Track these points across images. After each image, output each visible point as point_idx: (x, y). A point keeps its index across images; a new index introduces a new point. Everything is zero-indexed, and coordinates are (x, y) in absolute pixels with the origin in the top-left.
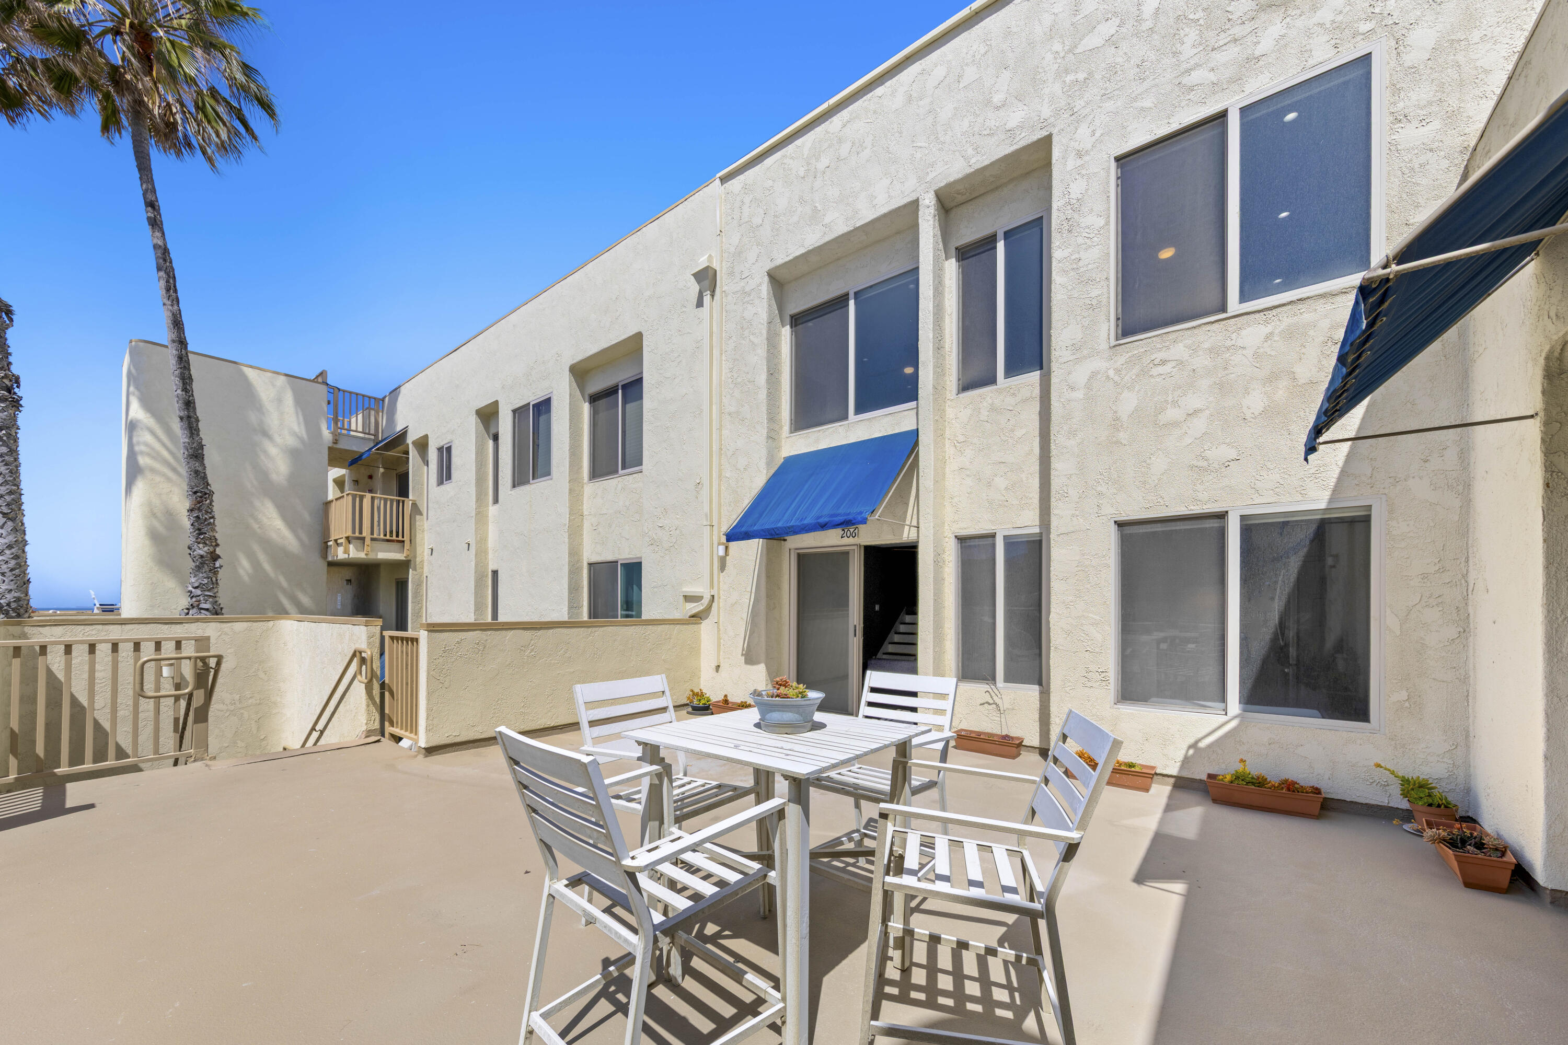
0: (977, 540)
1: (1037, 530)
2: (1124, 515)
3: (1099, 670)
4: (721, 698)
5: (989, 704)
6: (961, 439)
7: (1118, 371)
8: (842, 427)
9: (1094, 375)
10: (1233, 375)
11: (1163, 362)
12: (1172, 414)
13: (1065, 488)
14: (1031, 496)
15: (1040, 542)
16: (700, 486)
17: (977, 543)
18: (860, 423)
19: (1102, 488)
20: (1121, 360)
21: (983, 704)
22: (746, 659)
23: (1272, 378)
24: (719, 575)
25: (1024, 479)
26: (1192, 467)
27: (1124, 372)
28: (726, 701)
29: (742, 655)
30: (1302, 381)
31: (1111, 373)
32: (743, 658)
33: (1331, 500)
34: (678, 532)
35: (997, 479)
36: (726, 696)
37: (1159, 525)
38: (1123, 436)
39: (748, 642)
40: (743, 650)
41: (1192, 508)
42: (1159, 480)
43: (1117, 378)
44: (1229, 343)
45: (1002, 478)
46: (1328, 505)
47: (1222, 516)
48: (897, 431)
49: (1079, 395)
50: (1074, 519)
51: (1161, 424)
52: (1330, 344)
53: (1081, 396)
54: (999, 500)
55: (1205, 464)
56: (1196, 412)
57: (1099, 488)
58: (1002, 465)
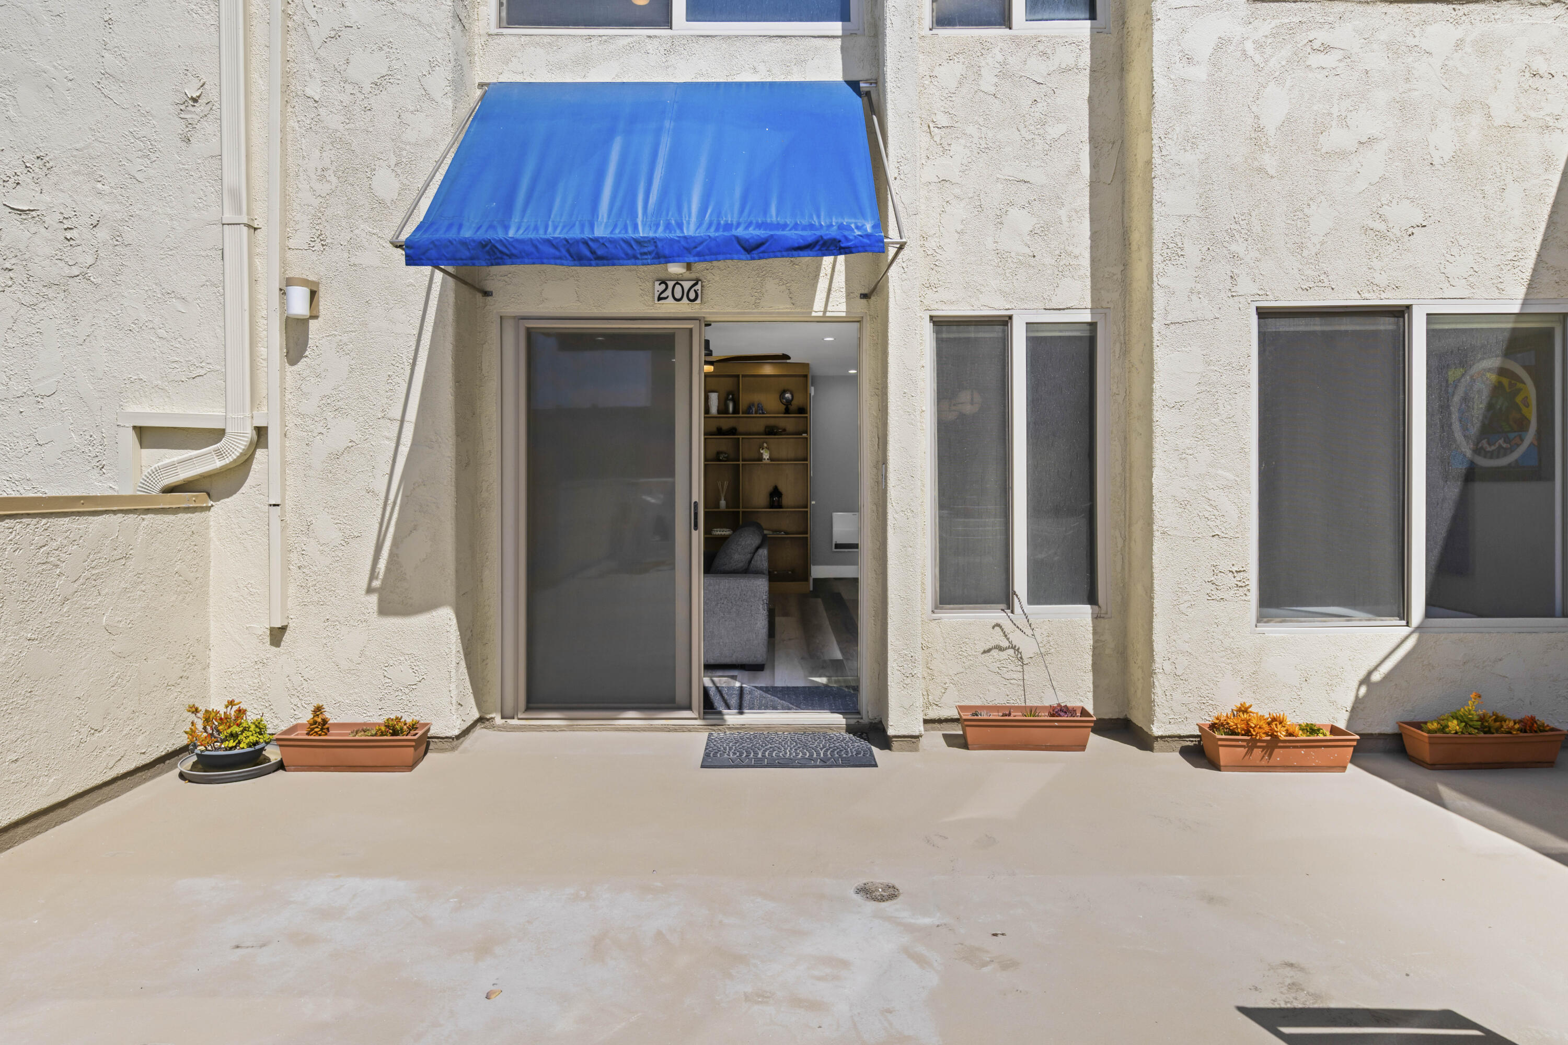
0: (972, 328)
1: (1086, 317)
2: (1271, 297)
3: (1234, 569)
4: (306, 717)
5: (1000, 649)
6: (943, 120)
7: (1259, 46)
8: (656, 42)
9: (1222, 44)
10: (1416, 93)
11: (1326, 49)
12: (1337, 138)
13: (1178, 239)
14: (1076, 252)
15: (1092, 341)
16: (200, 108)
17: (972, 335)
18: (702, 40)
19: (1238, 247)
20: (1265, 28)
21: (989, 651)
22: (381, 601)
23: (1463, 109)
24: (282, 370)
25: (1064, 219)
26: (1366, 230)
27: (1268, 51)
28: (320, 724)
29: (370, 590)
30: (1498, 122)
31: (1249, 46)
32: (374, 598)
33: (1525, 302)
34: (102, 234)
35: (1014, 212)
36: (318, 710)
37: (1317, 320)
38: (1269, 161)
39: (391, 554)
40: (373, 576)
41: (1367, 295)
42: (1322, 243)
43: (1258, 58)
44: (1411, 41)
45: (1025, 212)
46: (1522, 308)
47: (1401, 313)
48: (796, 77)
49: (1200, 73)
50: (1194, 297)
51: (1324, 151)
52: (1527, 74)
53: (1204, 77)
54: (1018, 254)
55: (1382, 227)
56: (1371, 140)
57: (1234, 247)
58: (1024, 187)
